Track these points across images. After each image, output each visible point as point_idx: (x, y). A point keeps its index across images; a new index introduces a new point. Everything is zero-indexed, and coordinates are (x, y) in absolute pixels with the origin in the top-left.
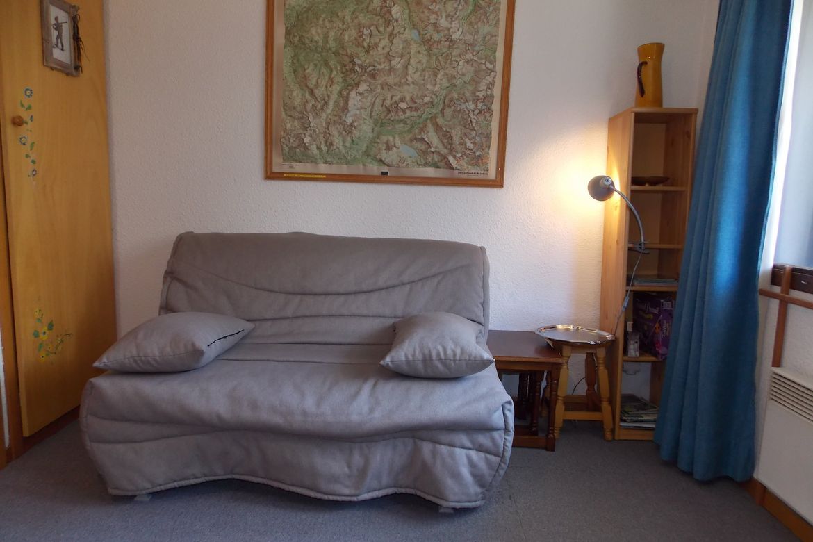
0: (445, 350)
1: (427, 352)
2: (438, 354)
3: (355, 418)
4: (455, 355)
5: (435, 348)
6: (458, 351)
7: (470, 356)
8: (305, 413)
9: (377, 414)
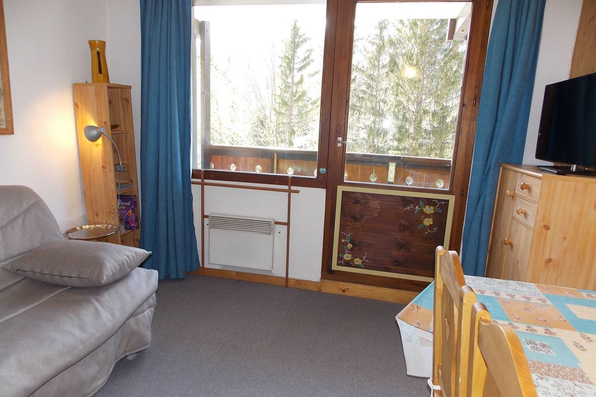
0: (128, 257)
1: (121, 263)
2: (127, 261)
3: (110, 325)
4: (134, 258)
5: (124, 258)
6: (134, 255)
7: (140, 255)
8: (83, 342)
9: (118, 315)
